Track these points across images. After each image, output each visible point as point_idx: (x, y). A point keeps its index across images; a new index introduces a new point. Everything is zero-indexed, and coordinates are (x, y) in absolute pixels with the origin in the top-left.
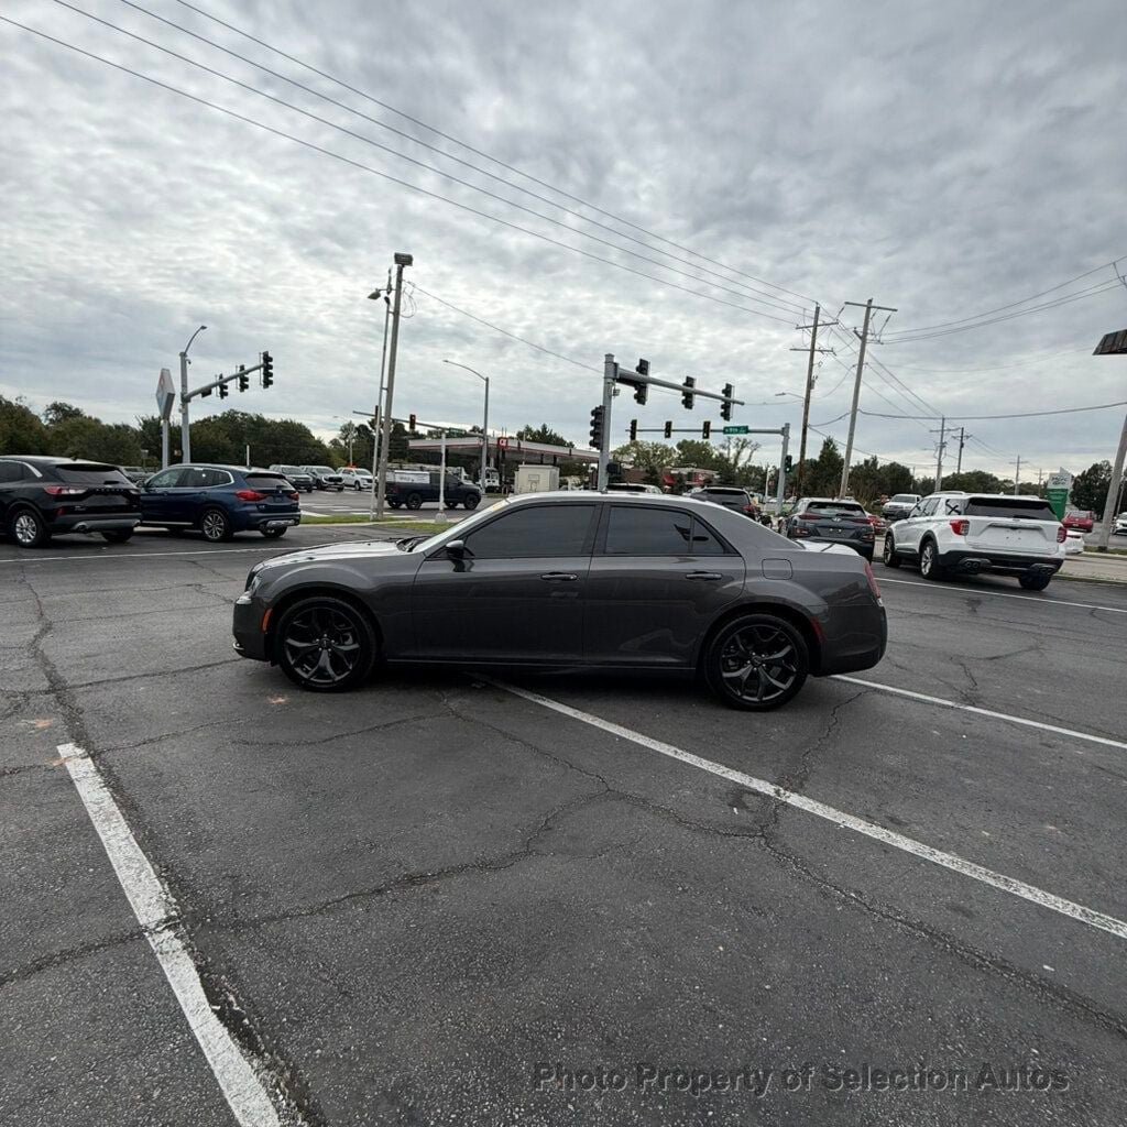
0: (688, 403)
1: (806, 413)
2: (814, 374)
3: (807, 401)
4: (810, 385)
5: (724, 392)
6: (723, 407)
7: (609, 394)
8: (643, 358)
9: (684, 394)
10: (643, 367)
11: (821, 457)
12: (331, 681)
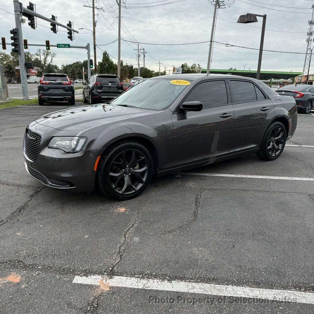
0: (54, 30)
1: (94, 39)
2: (96, 20)
3: (94, 33)
4: (94, 25)
5: (68, 25)
6: (68, 33)
7: (19, 22)
8: (32, 2)
9: (51, 25)
10: (31, 7)
11: (103, 60)
12: (134, 191)
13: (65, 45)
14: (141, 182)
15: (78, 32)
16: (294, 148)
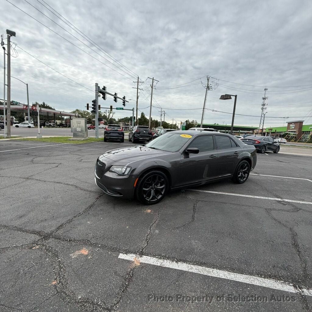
0: (115, 100)
1: (137, 105)
2: (138, 95)
3: (137, 102)
4: (138, 98)
5: (123, 98)
6: (123, 102)
7: (97, 96)
8: (105, 86)
9: (114, 98)
10: (104, 88)
11: (141, 117)
12: (156, 200)
13: (121, 108)
14: (161, 194)
15: (128, 102)
16: (255, 176)
